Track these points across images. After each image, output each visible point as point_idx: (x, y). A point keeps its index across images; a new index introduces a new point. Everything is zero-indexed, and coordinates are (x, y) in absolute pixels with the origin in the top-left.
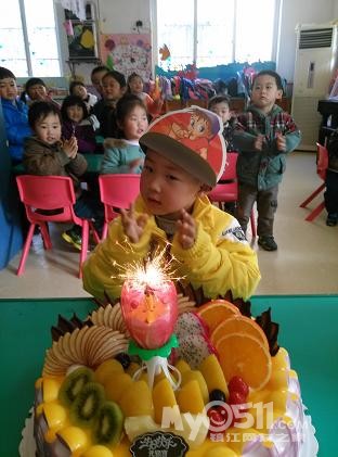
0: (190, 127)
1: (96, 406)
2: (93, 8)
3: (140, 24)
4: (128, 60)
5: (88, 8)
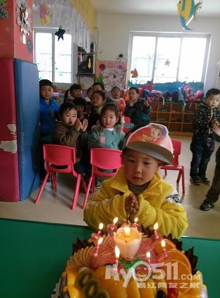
1: (95, 291)
2: (94, 45)
3: (121, 56)
4: (112, 76)
5: (92, 46)
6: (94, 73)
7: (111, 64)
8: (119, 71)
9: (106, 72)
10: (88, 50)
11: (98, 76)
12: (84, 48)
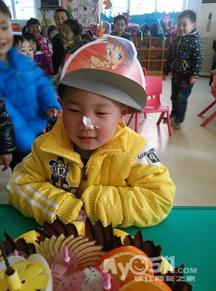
0: (108, 57)
4: (82, 9)
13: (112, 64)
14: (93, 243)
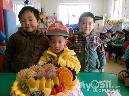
1: (25, 86)
2: (43, 9)
3: (55, 13)
4: (51, 22)
5: (42, 9)
6: (43, 21)
7: (51, 17)
8: (54, 20)
9: (49, 20)
10: (40, 11)
11: (45, 22)
12: (38, 10)
13: (57, 27)
14: (55, 66)
